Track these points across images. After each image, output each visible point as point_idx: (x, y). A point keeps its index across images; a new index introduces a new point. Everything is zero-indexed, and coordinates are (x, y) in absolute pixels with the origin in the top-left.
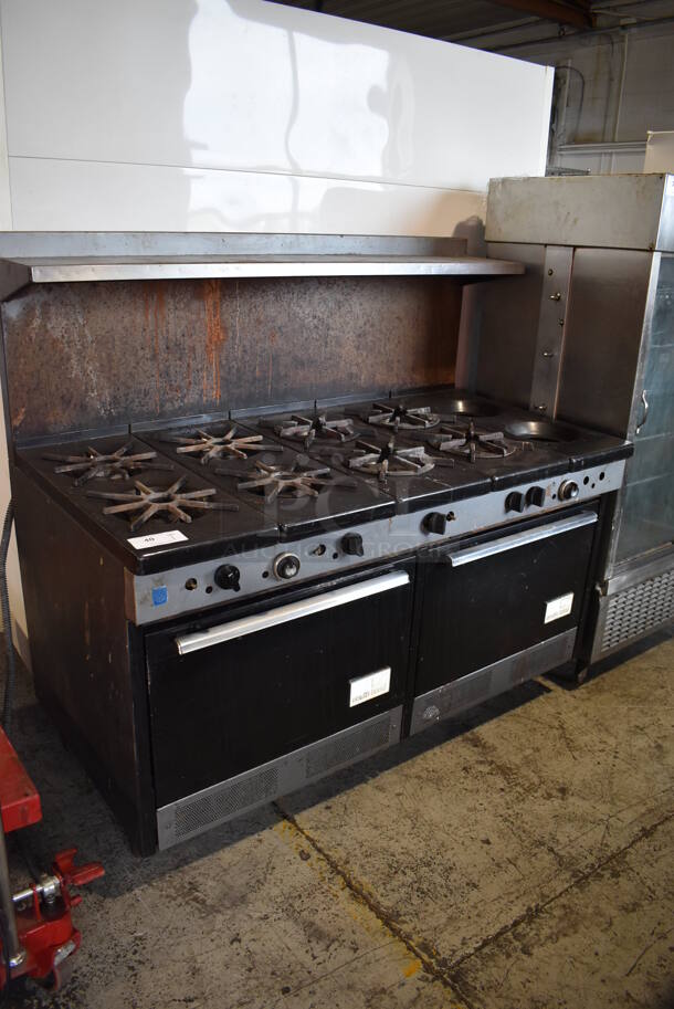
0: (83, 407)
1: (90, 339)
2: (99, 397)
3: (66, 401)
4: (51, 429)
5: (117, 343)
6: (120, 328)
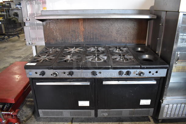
0: (57, 40)
1: (57, 29)
2: (59, 39)
3: (54, 39)
4: (51, 43)
5: (62, 30)
6: (63, 27)
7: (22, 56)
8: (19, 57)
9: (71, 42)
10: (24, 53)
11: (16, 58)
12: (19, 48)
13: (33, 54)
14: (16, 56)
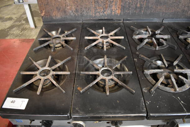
2: (70, 9)
3: (58, 9)
7: (14, 17)
8: (10, 18)
9: (95, 14)
10: (15, 11)
11: (6, 21)
12: (8, 4)
13: (26, 14)
14: (5, 17)
